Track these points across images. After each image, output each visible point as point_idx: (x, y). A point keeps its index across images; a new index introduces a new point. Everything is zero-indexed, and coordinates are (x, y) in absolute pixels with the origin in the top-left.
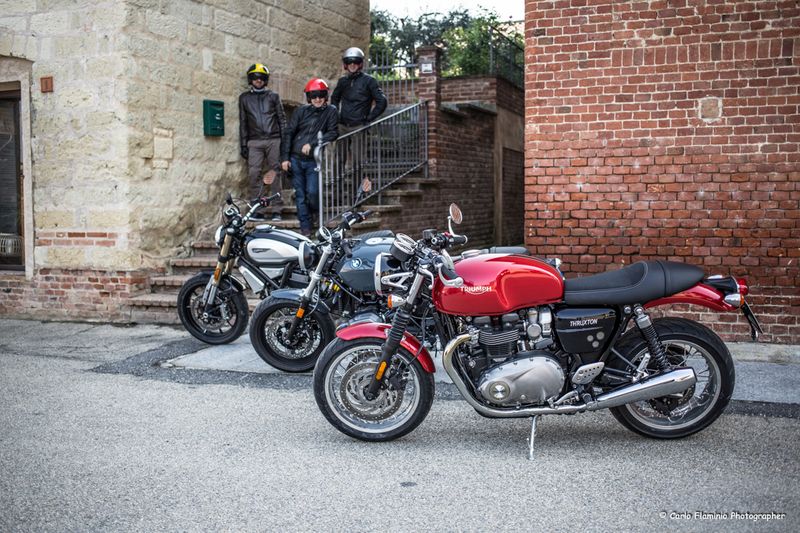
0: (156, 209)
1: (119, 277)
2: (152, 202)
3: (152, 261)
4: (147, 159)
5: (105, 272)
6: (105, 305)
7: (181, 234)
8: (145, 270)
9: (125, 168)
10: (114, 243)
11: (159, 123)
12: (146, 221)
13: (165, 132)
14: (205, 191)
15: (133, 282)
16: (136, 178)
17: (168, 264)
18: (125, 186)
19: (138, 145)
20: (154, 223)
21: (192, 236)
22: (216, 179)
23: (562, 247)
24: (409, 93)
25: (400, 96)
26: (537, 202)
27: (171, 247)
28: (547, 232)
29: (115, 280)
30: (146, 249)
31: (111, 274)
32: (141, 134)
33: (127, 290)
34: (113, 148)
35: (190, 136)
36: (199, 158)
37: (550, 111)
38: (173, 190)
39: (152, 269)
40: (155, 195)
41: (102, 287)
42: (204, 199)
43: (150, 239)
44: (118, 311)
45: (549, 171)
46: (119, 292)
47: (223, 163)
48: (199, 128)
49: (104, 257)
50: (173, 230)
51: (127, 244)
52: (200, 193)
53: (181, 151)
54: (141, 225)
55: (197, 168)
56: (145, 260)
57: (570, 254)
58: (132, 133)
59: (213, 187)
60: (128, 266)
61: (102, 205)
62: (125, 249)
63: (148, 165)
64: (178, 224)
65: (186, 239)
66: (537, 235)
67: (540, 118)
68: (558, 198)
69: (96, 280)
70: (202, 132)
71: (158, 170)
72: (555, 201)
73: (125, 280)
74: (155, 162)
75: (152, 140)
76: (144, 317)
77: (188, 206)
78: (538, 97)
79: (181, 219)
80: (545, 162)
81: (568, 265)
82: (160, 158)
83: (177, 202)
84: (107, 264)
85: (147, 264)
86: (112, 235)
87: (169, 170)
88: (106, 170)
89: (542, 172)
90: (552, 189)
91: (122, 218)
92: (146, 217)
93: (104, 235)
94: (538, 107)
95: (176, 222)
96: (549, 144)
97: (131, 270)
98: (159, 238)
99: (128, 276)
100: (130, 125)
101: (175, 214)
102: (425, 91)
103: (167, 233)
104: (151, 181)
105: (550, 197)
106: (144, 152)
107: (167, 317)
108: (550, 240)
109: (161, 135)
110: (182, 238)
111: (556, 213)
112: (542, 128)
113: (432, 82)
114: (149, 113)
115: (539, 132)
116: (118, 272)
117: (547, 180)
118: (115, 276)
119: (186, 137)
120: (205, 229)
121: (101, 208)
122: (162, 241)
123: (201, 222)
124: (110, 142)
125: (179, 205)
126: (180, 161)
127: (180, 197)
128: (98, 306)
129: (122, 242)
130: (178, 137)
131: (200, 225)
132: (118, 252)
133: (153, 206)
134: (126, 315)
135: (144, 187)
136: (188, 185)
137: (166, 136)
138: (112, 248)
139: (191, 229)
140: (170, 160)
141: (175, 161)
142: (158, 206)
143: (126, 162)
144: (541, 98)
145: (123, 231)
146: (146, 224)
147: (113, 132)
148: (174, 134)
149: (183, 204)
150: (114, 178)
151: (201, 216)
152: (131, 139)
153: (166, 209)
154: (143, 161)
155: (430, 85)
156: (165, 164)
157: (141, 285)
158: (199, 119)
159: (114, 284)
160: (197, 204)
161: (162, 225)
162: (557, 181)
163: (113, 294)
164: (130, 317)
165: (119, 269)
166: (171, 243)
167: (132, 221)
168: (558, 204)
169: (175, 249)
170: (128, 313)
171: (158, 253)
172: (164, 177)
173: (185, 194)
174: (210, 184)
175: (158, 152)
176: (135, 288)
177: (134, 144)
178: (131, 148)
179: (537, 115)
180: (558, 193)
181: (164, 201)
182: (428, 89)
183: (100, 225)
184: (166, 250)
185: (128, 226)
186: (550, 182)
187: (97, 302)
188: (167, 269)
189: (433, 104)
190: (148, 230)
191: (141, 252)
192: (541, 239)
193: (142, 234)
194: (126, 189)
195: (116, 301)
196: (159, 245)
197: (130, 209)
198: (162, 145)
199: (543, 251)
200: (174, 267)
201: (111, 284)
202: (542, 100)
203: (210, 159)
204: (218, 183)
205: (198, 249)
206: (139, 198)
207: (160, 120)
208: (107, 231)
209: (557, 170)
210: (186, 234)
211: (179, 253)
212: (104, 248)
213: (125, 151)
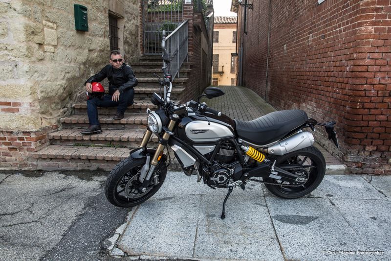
0: (49, 83)
1: (25, 137)
2: (45, 78)
3: (48, 121)
4: (40, 45)
5: (11, 133)
6: (14, 158)
7: (64, 99)
8: (44, 129)
9: (24, 51)
10: (18, 110)
11: (46, 16)
12: (42, 92)
13: (51, 24)
14: (78, 69)
15: (37, 139)
16: (33, 59)
17: (59, 121)
18: (24, 66)
19: (33, 32)
20: (48, 93)
21: (71, 99)
22: (84, 61)
23: (381, 116)
24: (157, 18)
25: (152, 20)
26: (366, 84)
27: (59, 109)
28: (372, 106)
29: (21, 139)
30: (42, 113)
31: (17, 134)
32: (35, 24)
33: (33, 146)
34: (11, 34)
35: (68, 29)
36: (73, 46)
37: (385, 16)
38: (59, 68)
39: (49, 127)
40: (47, 72)
41: (10, 144)
42: (78, 75)
43: (45, 105)
44: (25, 162)
45: (379, 62)
46: (26, 148)
47: (87, 51)
48: (73, 24)
49: (10, 121)
50: (59, 97)
51: (30, 111)
52: (74, 70)
53: (62, 40)
54: (40, 96)
55: (72, 53)
56: (44, 121)
57: (387, 121)
58: (28, 22)
59: (82, 66)
60: (31, 127)
61: (4, 80)
62: (29, 115)
63: (41, 50)
64: (63, 93)
65: (68, 103)
66: (363, 108)
67: (376, 22)
68: (383, 82)
69: (5, 139)
70: (74, 29)
71: (48, 54)
72: (379, 84)
73: (31, 139)
74: (45, 47)
75: (43, 30)
76: (49, 166)
77: (68, 80)
78: (376, 6)
79: (64, 89)
80: (376, 56)
81: (384, 128)
82: (49, 44)
83: (62, 77)
84: (13, 126)
85: (45, 124)
86: (15, 104)
87: (55, 54)
88: (6, 52)
89: (373, 62)
90: (379, 75)
91: (24, 91)
92: (42, 90)
93: (9, 104)
94: (375, 13)
95: (62, 91)
96: (380, 42)
97: (35, 130)
98: (51, 103)
99: (33, 136)
100: (25, 16)
101: (61, 86)
102: (187, 14)
103: (57, 100)
104: (44, 62)
105: (376, 81)
106: (37, 39)
107: (69, 165)
108: (373, 111)
109: (48, 26)
110: (65, 101)
111: (380, 92)
112: (376, 30)
113: (191, 9)
114: (39, 8)
115: (373, 33)
116: (24, 133)
117: (375, 68)
118: (21, 135)
119: (65, 30)
120: (79, 95)
121: (4, 82)
122: (53, 106)
123: (76, 90)
124: (8, 29)
125: (63, 79)
126: (62, 48)
127: (63, 74)
128: (7, 158)
129: (25, 109)
130: (60, 30)
131: (76, 92)
132: (22, 117)
133: (47, 81)
134: (33, 165)
135: (39, 66)
136: (68, 65)
137: (52, 28)
138: (16, 114)
139: (70, 95)
140: (55, 46)
141: (59, 47)
142: (50, 81)
143: (24, 45)
144: (378, 6)
145: (26, 101)
146: (42, 95)
147: (10, 21)
148: (57, 26)
149: (66, 78)
150: (14, 59)
151: (76, 86)
152: (27, 27)
153: (55, 83)
154: (37, 46)
155: (189, 11)
156: (52, 49)
157: (43, 141)
158: (72, 17)
159: (21, 142)
160: (73, 78)
161: (53, 94)
162: (383, 69)
163: (20, 149)
164: (37, 166)
165: (24, 130)
166: (59, 106)
167: (33, 93)
168: (382, 86)
169: (62, 110)
170: (35, 163)
171: (51, 114)
172: (52, 59)
173: (67, 71)
174: (81, 64)
175: (48, 40)
176: (39, 144)
177: (29, 32)
178: (28, 35)
179: (374, 20)
180: (383, 78)
181: (54, 77)
182: (189, 13)
183: (4, 96)
184: (56, 112)
185: (30, 96)
186: (378, 70)
187: (7, 155)
188: (59, 126)
189: (191, 21)
190: (44, 98)
191: (40, 116)
192: (366, 110)
193: (40, 102)
194: (26, 68)
195: (23, 154)
196: (52, 108)
197: (30, 84)
198: (50, 35)
199: (367, 119)
200: (64, 123)
201: (18, 141)
202: (379, 8)
203: (80, 47)
204: (84, 64)
205: (77, 109)
206: (36, 75)
207: (47, 15)
208: (11, 101)
209: (384, 61)
210: (68, 99)
211: (65, 113)
212: (9, 114)
213: (22, 37)
